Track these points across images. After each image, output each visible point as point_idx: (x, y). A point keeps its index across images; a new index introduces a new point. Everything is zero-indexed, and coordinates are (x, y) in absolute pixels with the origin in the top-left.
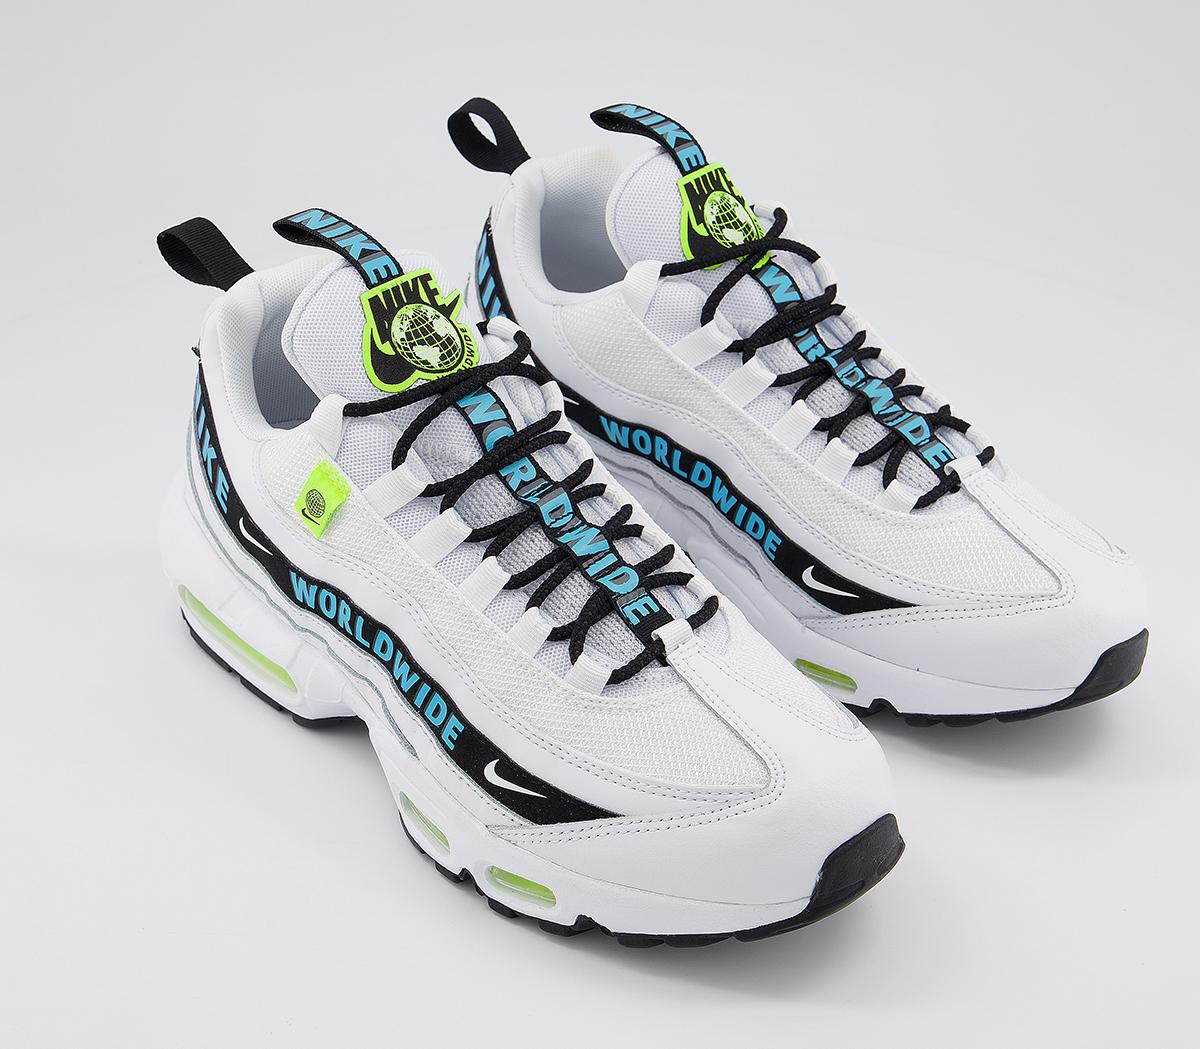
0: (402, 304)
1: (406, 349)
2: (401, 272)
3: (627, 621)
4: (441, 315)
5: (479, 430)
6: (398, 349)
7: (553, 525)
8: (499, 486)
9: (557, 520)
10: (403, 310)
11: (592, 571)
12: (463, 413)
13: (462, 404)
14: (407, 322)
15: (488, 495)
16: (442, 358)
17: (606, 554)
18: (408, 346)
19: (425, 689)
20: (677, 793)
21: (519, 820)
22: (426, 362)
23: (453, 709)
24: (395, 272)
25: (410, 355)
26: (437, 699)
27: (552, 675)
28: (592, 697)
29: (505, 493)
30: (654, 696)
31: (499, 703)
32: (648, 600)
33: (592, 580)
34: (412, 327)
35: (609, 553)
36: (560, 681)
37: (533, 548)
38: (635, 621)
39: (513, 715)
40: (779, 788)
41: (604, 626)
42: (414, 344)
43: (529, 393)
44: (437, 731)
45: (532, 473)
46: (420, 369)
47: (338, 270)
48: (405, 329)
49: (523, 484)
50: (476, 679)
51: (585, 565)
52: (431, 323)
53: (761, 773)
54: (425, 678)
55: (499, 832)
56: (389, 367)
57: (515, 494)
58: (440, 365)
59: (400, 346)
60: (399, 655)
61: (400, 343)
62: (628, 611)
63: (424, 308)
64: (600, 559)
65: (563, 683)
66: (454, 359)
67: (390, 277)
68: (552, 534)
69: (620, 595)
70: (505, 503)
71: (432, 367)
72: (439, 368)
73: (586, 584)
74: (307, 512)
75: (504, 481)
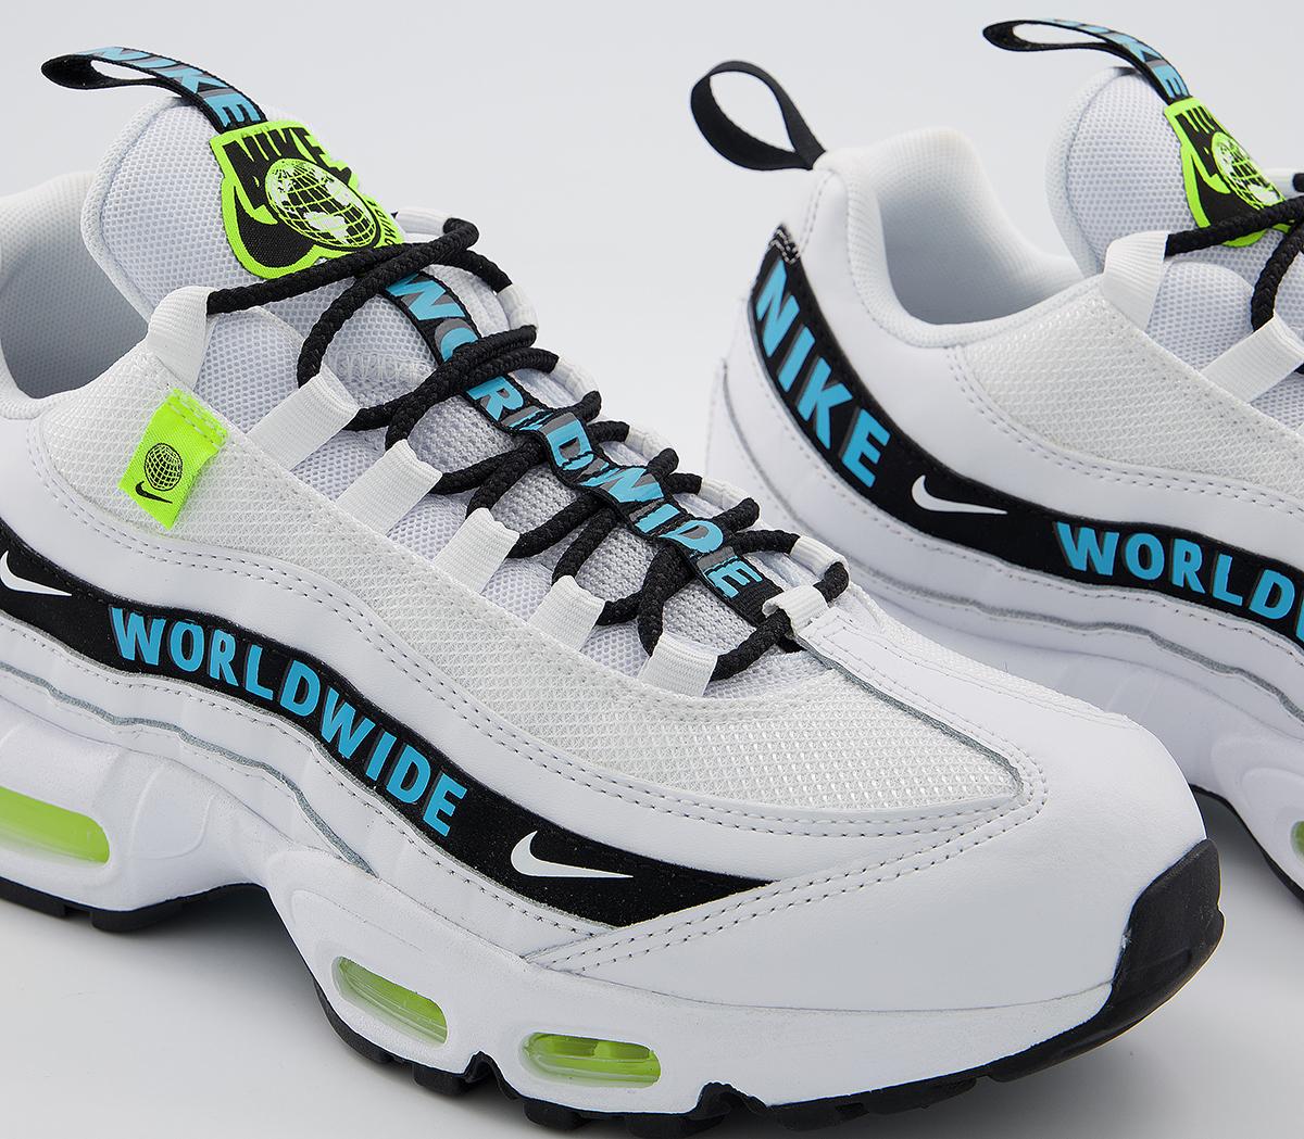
0: (274, 158)
1: (293, 216)
2: (263, 119)
3: (718, 593)
4: (334, 178)
5: (427, 331)
6: (281, 216)
7: (567, 467)
8: (470, 414)
9: (571, 460)
10: (278, 165)
11: (646, 525)
12: (399, 304)
13: (395, 291)
14: (289, 180)
15: (457, 427)
16: (351, 231)
17: (660, 505)
18: (296, 213)
19: (387, 741)
20: (867, 828)
21: (585, 925)
22: (327, 236)
23: (441, 764)
24: (254, 116)
25: (302, 225)
26: (410, 755)
27: (615, 674)
28: (691, 700)
29: (483, 424)
30: (792, 691)
31: (528, 736)
32: (742, 565)
33: (650, 539)
34: (297, 187)
35: (664, 503)
36: (630, 681)
37: (542, 499)
38: (731, 592)
39: (556, 750)
40: (1039, 794)
41: (682, 603)
42: (304, 210)
43: (482, 301)
44: (413, 813)
45: (515, 401)
46: (319, 244)
47: (165, 109)
48: (287, 189)
49: (506, 413)
50: (481, 705)
51: (633, 517)
52: (324, 186)
53: (1003, 778)
54: (385, 722)
55: (546, 958)
56: (270, 242)
57: (498, 425)
58: (349, 241)
59: (282, 212)
60: (333, 696)
61: (282, 208)
62: (717, 578)
63: (307, 166)
64: (654, 510)
65: (639, 683)
66: (366, 236)
67: (248, 122)
68: (568, 479)
69: (700, 554)
70: (485, 438)
71: (338, 242)
72: (347, 245)
73: (640, 545)
74: (146, 487)
75: (478, 406)
